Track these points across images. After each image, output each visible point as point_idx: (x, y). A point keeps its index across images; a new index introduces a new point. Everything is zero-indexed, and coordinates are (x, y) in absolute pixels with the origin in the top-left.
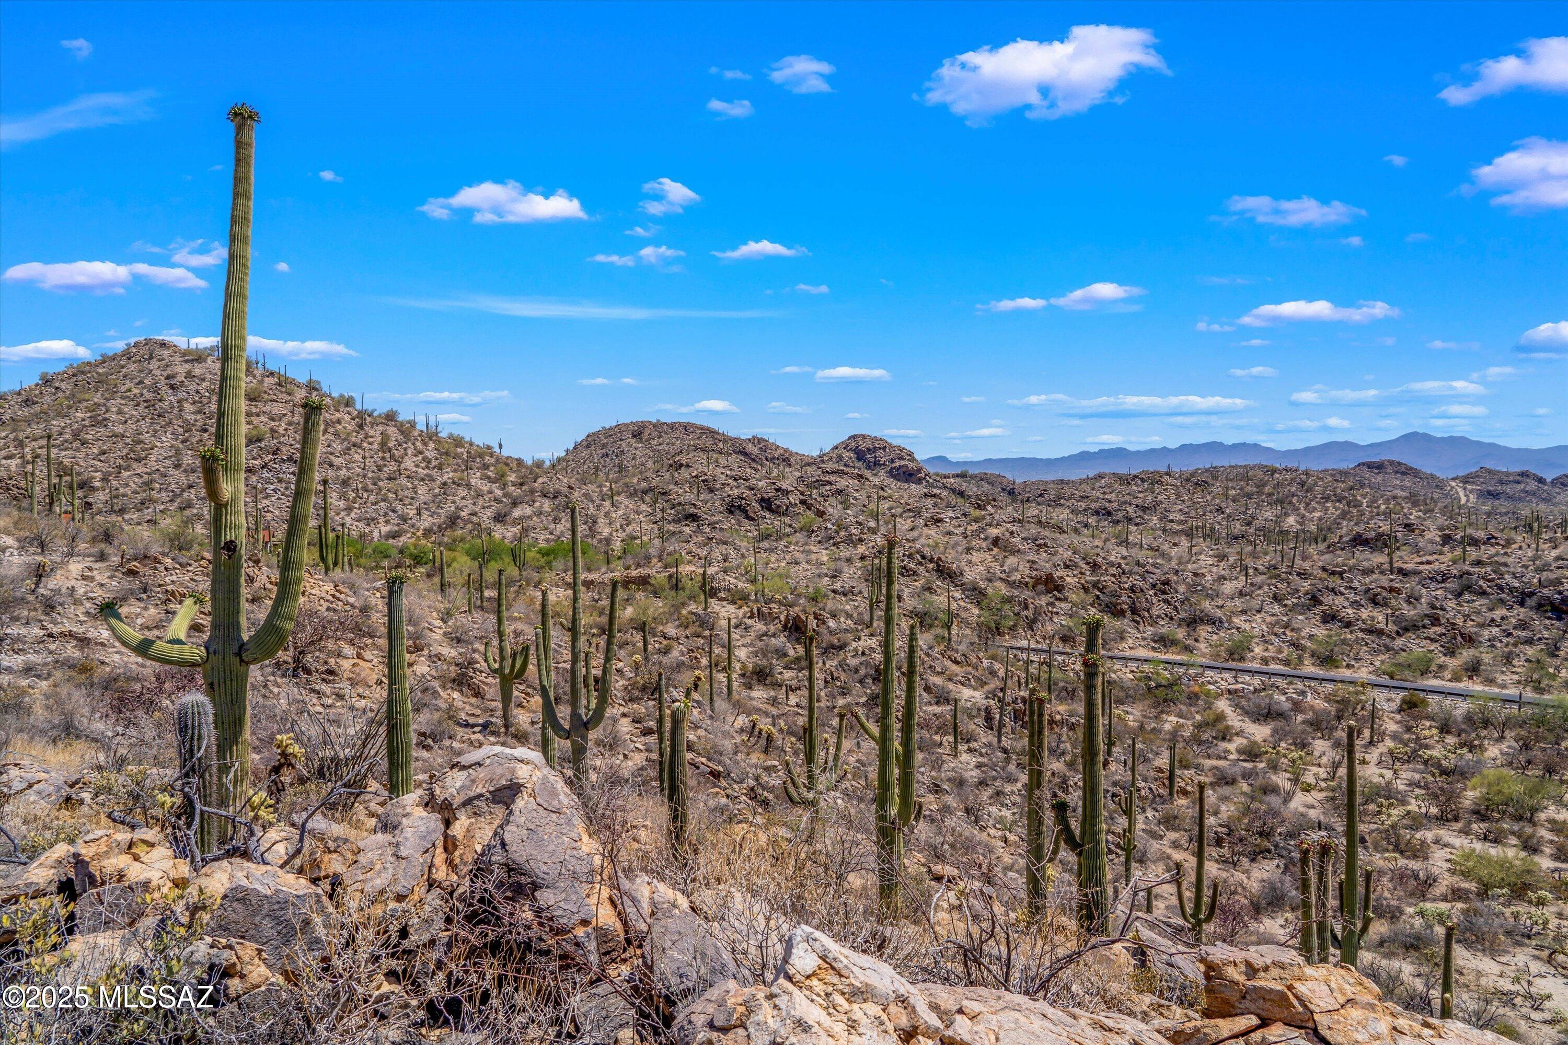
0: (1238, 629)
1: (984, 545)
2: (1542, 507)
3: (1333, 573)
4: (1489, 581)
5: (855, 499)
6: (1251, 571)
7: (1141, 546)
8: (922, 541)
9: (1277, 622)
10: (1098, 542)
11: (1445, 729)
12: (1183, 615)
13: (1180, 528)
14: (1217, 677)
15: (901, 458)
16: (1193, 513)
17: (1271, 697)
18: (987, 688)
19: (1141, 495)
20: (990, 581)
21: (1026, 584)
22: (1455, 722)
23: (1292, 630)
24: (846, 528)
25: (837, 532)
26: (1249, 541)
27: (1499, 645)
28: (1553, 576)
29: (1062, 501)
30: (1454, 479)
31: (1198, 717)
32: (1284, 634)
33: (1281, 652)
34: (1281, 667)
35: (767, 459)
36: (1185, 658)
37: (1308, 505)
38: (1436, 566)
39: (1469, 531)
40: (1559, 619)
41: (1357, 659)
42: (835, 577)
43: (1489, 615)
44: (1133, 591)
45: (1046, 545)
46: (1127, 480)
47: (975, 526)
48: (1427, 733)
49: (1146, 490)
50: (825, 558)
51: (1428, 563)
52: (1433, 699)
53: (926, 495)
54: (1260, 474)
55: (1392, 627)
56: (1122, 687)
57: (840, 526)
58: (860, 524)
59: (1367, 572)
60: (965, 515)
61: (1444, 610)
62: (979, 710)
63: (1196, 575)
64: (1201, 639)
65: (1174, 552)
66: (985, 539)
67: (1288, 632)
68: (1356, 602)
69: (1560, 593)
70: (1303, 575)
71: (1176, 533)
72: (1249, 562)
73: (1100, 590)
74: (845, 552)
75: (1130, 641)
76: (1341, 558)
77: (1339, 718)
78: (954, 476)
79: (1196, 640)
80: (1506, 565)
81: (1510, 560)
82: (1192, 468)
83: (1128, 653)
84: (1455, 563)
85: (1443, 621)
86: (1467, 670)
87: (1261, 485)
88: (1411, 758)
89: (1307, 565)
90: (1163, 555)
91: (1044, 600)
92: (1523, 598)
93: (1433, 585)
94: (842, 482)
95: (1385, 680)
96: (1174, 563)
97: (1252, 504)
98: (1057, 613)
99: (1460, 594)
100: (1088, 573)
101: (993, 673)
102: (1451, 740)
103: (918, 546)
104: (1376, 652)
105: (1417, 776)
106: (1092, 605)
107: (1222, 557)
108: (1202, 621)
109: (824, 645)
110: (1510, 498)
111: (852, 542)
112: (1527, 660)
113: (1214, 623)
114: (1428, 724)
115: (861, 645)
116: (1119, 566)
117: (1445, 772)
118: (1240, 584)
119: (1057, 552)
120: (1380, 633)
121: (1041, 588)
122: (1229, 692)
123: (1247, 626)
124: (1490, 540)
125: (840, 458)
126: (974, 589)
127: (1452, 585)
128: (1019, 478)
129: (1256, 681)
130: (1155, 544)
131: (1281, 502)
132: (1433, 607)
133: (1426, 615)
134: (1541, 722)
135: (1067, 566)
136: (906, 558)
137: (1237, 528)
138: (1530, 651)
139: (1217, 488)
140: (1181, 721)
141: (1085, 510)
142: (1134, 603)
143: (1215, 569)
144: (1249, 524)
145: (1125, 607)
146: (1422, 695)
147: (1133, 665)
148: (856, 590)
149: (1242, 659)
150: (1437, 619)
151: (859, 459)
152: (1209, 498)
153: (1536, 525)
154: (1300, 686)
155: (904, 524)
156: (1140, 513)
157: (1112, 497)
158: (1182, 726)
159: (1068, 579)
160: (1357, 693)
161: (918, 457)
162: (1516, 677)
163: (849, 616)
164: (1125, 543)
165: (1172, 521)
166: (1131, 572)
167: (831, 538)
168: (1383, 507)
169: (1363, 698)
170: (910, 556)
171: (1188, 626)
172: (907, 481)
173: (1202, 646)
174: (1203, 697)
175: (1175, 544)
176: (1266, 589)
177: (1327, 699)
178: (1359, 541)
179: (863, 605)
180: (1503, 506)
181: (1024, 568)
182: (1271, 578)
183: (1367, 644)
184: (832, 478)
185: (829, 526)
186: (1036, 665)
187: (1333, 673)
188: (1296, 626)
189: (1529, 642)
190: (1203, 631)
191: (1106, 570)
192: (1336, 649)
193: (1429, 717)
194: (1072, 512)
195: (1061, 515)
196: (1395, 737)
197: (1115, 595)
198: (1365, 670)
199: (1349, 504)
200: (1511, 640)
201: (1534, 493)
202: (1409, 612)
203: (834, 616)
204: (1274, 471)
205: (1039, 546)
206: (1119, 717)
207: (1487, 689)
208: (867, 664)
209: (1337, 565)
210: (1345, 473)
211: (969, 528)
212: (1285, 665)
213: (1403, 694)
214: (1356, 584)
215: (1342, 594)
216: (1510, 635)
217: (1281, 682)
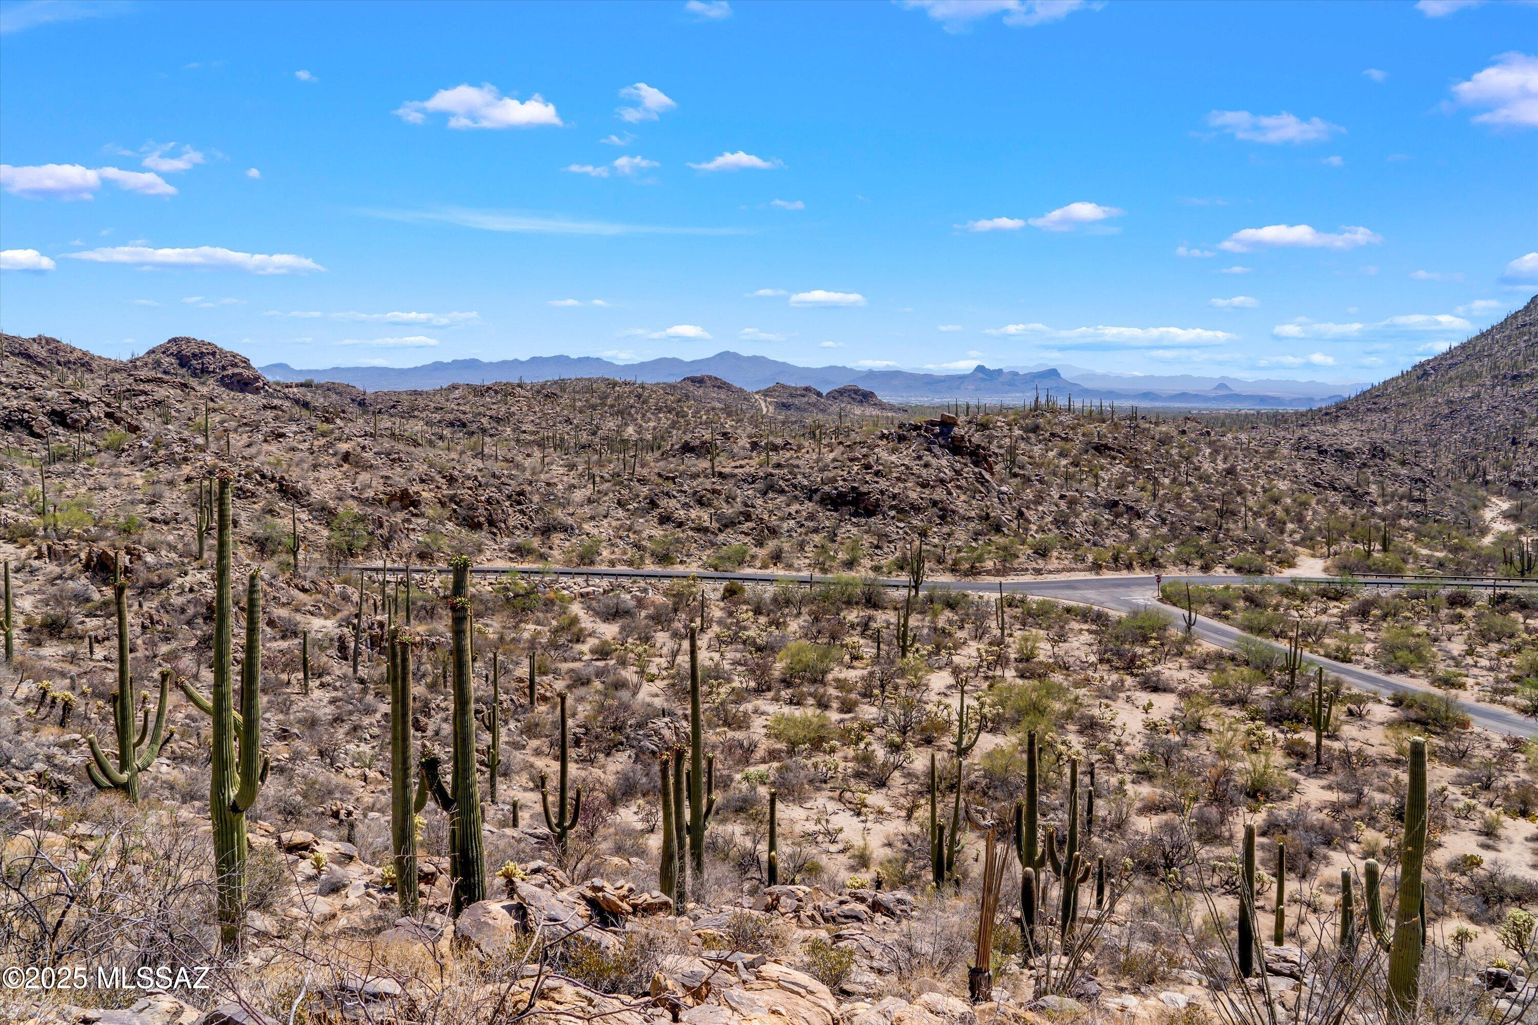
0: (588, 534)
1: (333, 461)
2: (820, 416)
3: (668, 478)
4: (787, 480)
5: (178, 411)
6: (598, 479)
7: (496, 458)
8: (262, 458)
9: (621, 526)
10: (454, 455)
11: (758, 611)
12: (537, 524)
13: (532, 438)
14: (570, 582)
15: (235, 365)
16: (544, 424)
17: (618, 596)
18: (339, 615)
19: (495, 407)
20: (341, 499)
21: (380, 501)
22: (765, 604)
23: (635, 532)
24: (167, 446)
25: (155, 451)
26: (595, 450)
27: (794, 535)
28: (831, 475)
29: (416, 413)
30: (757, 393)
31: (554, 623)
32: (628, 536)
33: (625, 553)
34: (626, 568)
35: (59, 363)
36: (541, 566)
37: (644, 416)
38: (747, 469)
39: (771, 438)
40: (836, 510)
41: (688, 556)
42: (154, 502)
43: (787, 510)
44: (490, 503)
45: (400, 460)
46: (481, 391)
47: (322, 441)
48: (744, 616)
49: (499, 402)
50: (140, 482)
51: (741, 467)
52: (748, 586)
53: (265, 407)
54: (603, 387)
55: (715, 525)
56: (481, 601)
57: (158, 444)
58: (185, 441)
59: (695, 476)
60: (311, 429)
61: (753, 507)
62: (331, 640)
63: (548, 484)
64: (555, 547)
65: (527, 463)
66: (334, 455)
67: (631, 535)
68: (686, 504)
69: (836, 489)
70: (642, 481)
71: (529, 443)
72: (596, 471)
73: (457, 504)
74: (166, 473)
75: (488, 553)
76: (673, 464)
77: (676, 610)
78: (297, 386)
79: (551, 548)
80: (798, 467)
81: (800, 463)
82: (542, 380)
83: (487, 566)
84: (761, 466)
85: (754, 517)
86: (772, 558)
87: (604, 397)
88: (734, 639)
89: (645, 472)
90: (518, 466)
91: (399, 517)
92: (811, 493)
93: (746, 486)
94: (161, 393)
95: (711, 572)
96: (528, 475)
97: (597, 415)
98: (414, 530)
99: (765, 493)
100: (445, 487)
101: (345, 598)
102: (763, 620)
103: (256, 464)
104: (703, 548)
105: (738, 655)
106: (450, 520)
107: (572, 467)
108: (555, 529)
109: (141, 583)
110: (798, 409)
111: (175, 461)
112: (815, 546)
113: (566, 530)
114: (745, 608)
115: (188, 581)
116: (476, 478)
117: (759, 649)
118: (588, 492)
119: (412, 466)
120: (706, 530)
121: (396, 504)
122: (582, 595)
123: (595, 531)
124: (786, 446)
125: (158, 363)
126: (323, 509)
127: (759, 485)
128: (370, 388)
129: (605, 583)
130: (509, 456)
131: (621, 413)
132: (746, 505)
133: (741, 513)
134: (826, 597)
135: (422, 481)
136: (242, 478)
137: (584, 437)
138: (817, 538)
139: (565, 400)
140: (539, 628)
141: (439, 422)
142: (490, 515)
143: (565, 478)
144: (594, 434)
145: (482, 519)
146: (739, 583)
147: (491, 578)
148: (180, 517)
149: (592, 563)
150: (749, 516)
151: (182, 365)
152: (558, 409)
153: (817, 432)
154: (642, 584)
155: (238, 441)
156: (494, 424)
157: (467, 408)
158: (539, 633)
159: (423, 493)
160: (689, 586)
161: (254, 364)
162: (807, 561)
163: (172, 548)
164: (481, 455)
165: (524, 432)
166: (487, 485)
167: (147, 458)
168: (704, 417)
169: (694, 590)
170: (248, 476)
171: (543, 534)
172: (242, 391)
173: (556, 553)
174: (558, 602)
175: (528, 455)
176: (611, 495)
177: (665, 594)
178: (687, 448)
179: (190, 534)
180: (793, 415)
181: (378, 485)
182: (615, 485)
183: (696, 541)
184: (148, 387)
185: (145, 443)
186: (393, 585)
187: (669, 570)
188: (638, 528)
189: (816, 531)
190: (557, 538)
191: (463, 483)
192: (671, 547)
193: (746, 602)
194: (427, 424)
195: (416, 427)
196: (720, 622)
197: (471, 508)
198: (695, 564)
199: (677, 415)
200: (803, 530)
201: (814, 405)
202: (728, 511)
203: (152, 549)
204: (615, 384)
205: (393, 460)
206: (479, 631)
207: (787, 573)
208: (196, 602)
209: (670, 471)
210: (673, 387)
211: (316, 443)
212: (629, 566)
213: (725, 583)
214: (686, 488)
215: (675, 497)
216: (803, 525)
217: (626, 582)
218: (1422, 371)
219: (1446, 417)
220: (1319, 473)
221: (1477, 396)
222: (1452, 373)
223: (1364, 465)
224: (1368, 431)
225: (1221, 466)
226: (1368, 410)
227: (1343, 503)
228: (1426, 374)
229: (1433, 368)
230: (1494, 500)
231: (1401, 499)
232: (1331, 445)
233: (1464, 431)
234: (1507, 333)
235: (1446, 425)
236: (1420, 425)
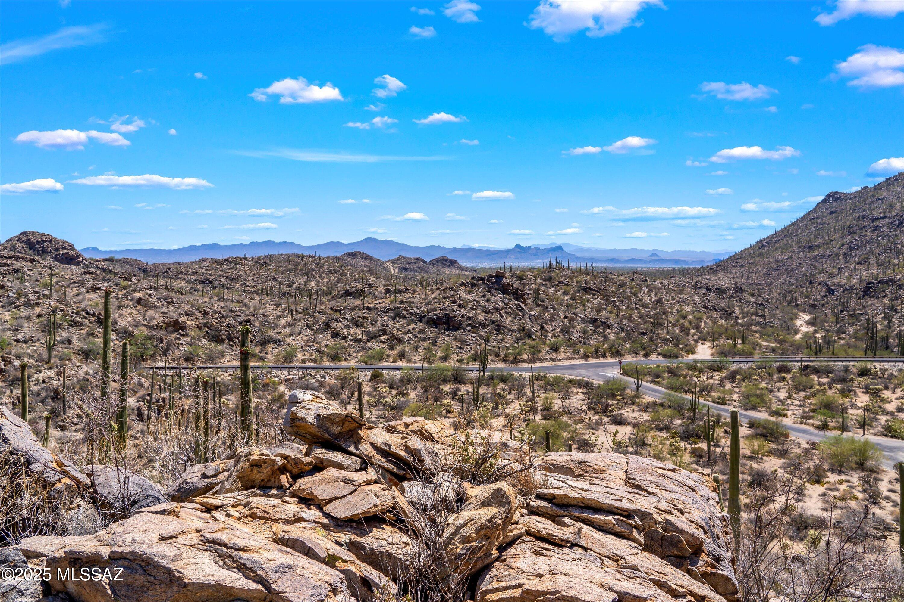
0: (289, 345)
1: (131, 303)
2: (425, 275)
3: (336, 311)
4: (407, 311)
5: (29, 276)
6: (294, 312)
7: (232, 301)
8: (86, 302)
9: (309, 339)
10: (206, 299)
11: (391, 387)
12: (258, 339)
13: (253, 290)
14: (279, 373)
15: (64, 248)
16: (260, 281)
17: (308, 380)
18: (137, 395)
19: (230, 271)
20: (136, 326)
21: (161, 327)
22: (396, 383)
23: (317, 343)
24: (25, 296)
25: (17, 299)
26: (292, 296)
27: (412, 342)
28: (433, 307)
29: (180, 276)
30: (388, 261)
31: (269, 397)
32: (313, 345)
33: (311, 355)
34: (312, 364)
36: (261, 364)
37: (321, 275)
38: (383, 305)
39: (397, 287)
40: (436, 327)
41: (349, 356)
42: (17, 330)
43: (407, 328)
44: (229, 327)
45: (173, 302)
46: (221, 262)
47: (124, 292)
48: (383, 390)
49: (232, 268)
50: (8, 318)
51: (380, 303)
52: (385, 372)
53: (85, 273)
54: (296, 259)
55: (365, 338)
56: (224, 385)
57: (20, 294)
58: (37, 292)
59: (352, 309)
60: (116, 285)
61: (387, 326)
62: (133, 410)
63: (264, 316)
64: (269, 352)
65: (251, 303)
66: (132, 300)
67: (315, 345)
68: (347, 325)
69: (436, 315)
70: (321, 313)
71: (251, 292)
72: (293, 307)
73: (208, 328)
74: (24, 312)
75: (228, 357)
76: (339, 303)
77: (342, 388)
78: (104, 260)
79: (266, 353)
80: (413, 302)
81: (415, 300)
82: (258, 255)
83: (227, 364)
84: (392, 303)
85: (388, 332)
86: (399, 356)
87: (296, 265)
88: (378, 403)
89: (323, 307)
90: (245, 305)
91: (173, 336)
92: (421, 318)
93: (383, 314)
94: (18, 264)
95: (363, 365)
96: (251, 310)
97: (292, 275)
98: (182, 344)
99: (394, 319)
100: (201, 318)
101: (141, 385)
102: (394, 392)
103: (83, 306)
104: (358, 351)
105: (381, 413)
106: (204, 338)
107: (278, 305)
108: (269, 342)
109: (11, 378)
110: (412, 270)
111: (30, 305)
112: (424, 349)
113: (276, 343)
114: (383, 385)
115: (41, 376)
116: (220, 312)
117: (393, 408)
118: (289, 319)
119: (180, 306)
120: (359, 341)
121: (171, 329)
122: (286, 380)
123: (293, 343)
124: (406, 291)
125: (14, 247)
126: (125, 332)
127: (391, 314)
128: (150, 261)
129: (300, 373)
130: (240, 299)
131: (307, 274)
132: (383, 326)
133: (380, 330)
134: (431, 378)
135: (187, 315)
136: (74, 314)
137: (285, 289)
138: (425, 344)
139: (273, 267)
140: (260, 401)
141: (195, 281)
142: (229, 334)
143: (275, 312)
144: (291, 286)
145: (224, 337)
146: (380, 371)
147: (230, 371)
148: (35, 339)
149: (291, 362)
150: (385, 332)
151: (30, 248)
152: (268, 272)
153: (424, 283)
154: (322, 373)
155: (71, 292)
156: (229, 282)
157: (212, 272)
158: (260, 403)
159: (188, 322)
160: (350, 373)
161: (77, 247)
162: (420, 357)
163: (31, 357)
164: (222, 299)
165: (248, 286)
166: (227, 316)
167: (12, 303)
168: (357, 276)
169: (353, 376)
170: (78, 313)
171: (261, 345)
172: (69, 264)
173: (269, 356)
174: (271, 385)
175: (252, 299)
176: (302, 321)
177: (336, 379)
178: (347, 293)
179: (41, 349)
180: (410, 274)
181: (159, 317)
182: (305, 315)
183: (354, 347)
184: (9, 261)
185: (11, 294)
186: (169, 377)
187: (338, 364)
188: (319, 341)
189: (425, 340)
190: (270, 347)
191: (212, 316)
192: (339, 351)
193: (384, 382)
194: (187, 282)
195: (180, 284)
196: (369, 394)
197: (218, 330)
198: (353, 361)
199: (341, 275)
200: (417, 339)
201: (422, 268)
202: (372, 329)
203: (18, 357)
204: (303, 257)
205: (169, 303)
206: (224, 403)
207: (408, 364)
208: (47, 389)
209: (338, 307)
210: (338, 258)
211: (120, 293)
212: (314, 363)
213: (372, 371)
214: (347, 316)
215: (341, 322)
216: (417, 337)
217: (313, 372)
218: (761, 244)
219: (775, 270)
220: (707, 301)
221: (790, 258)
222: (777, 245)
223: (732, 296)
224: (734, 278)
225: (654, 298)
226: (733, 266)
227: (721, 318)
228: (763, 246)
229: (767, 243)
230: (801, 314)
231: (752, 315)
232: (713, 286)
233: (785, 277)
234: (805, 223)
235: (775, 274)
236: (761, 274)
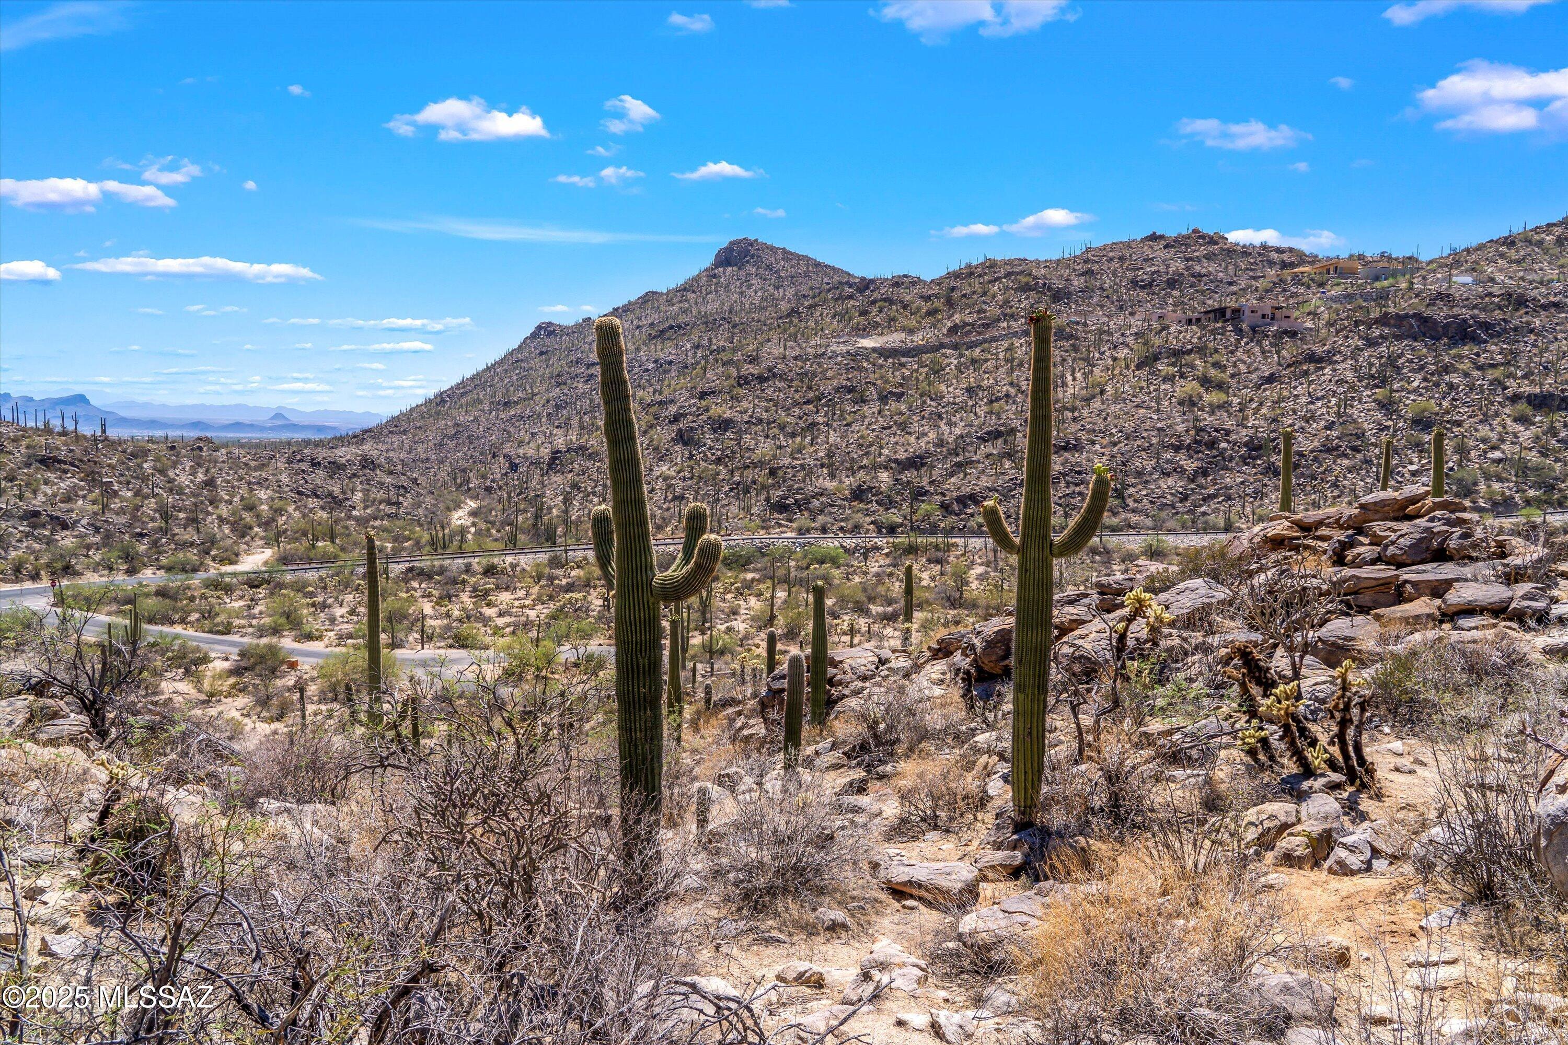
218: (441, 398)
219: (452, 438)
220: (302, 482)
221: (476, 419)
222: (463, 401)
223: (354, 475)
225: (201, 477)
227: (323, 508)
228: (443, 401)
229: (448, 396)
230: (468, 502)
231: (380, 503)
232: (325, 458)
233: (465, 449)
234: (505, 367)
235: (452, 444)
236: (431, 445)
